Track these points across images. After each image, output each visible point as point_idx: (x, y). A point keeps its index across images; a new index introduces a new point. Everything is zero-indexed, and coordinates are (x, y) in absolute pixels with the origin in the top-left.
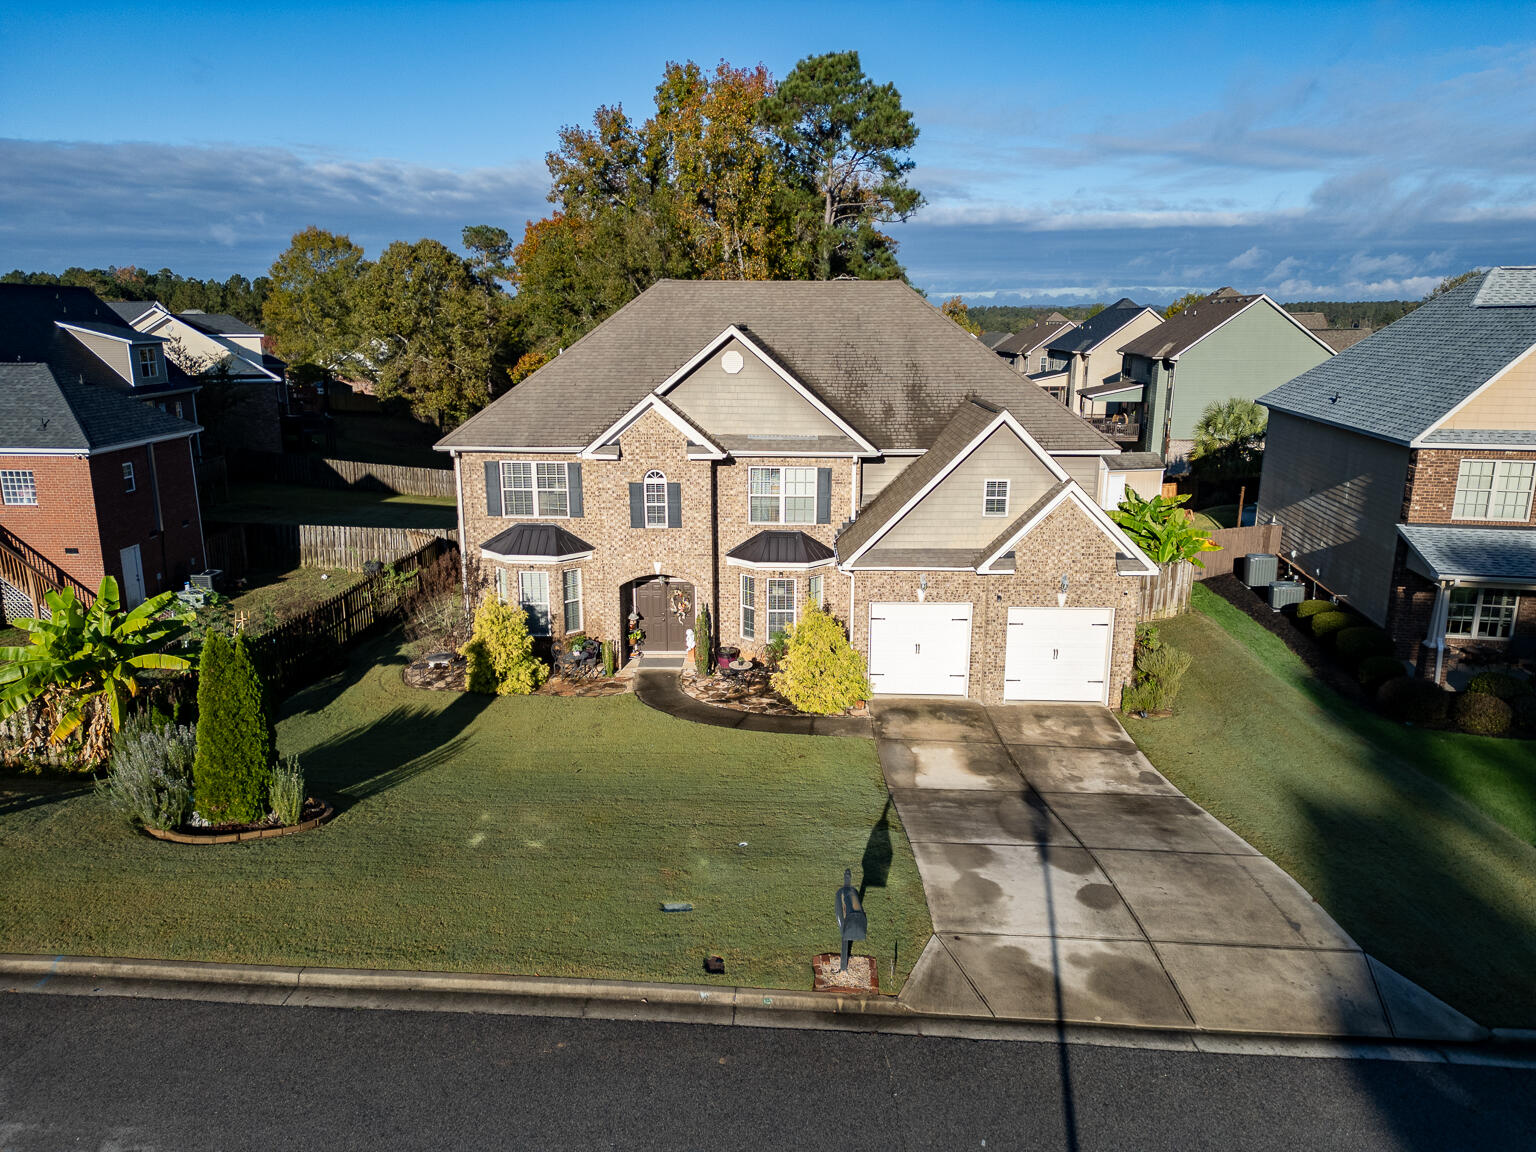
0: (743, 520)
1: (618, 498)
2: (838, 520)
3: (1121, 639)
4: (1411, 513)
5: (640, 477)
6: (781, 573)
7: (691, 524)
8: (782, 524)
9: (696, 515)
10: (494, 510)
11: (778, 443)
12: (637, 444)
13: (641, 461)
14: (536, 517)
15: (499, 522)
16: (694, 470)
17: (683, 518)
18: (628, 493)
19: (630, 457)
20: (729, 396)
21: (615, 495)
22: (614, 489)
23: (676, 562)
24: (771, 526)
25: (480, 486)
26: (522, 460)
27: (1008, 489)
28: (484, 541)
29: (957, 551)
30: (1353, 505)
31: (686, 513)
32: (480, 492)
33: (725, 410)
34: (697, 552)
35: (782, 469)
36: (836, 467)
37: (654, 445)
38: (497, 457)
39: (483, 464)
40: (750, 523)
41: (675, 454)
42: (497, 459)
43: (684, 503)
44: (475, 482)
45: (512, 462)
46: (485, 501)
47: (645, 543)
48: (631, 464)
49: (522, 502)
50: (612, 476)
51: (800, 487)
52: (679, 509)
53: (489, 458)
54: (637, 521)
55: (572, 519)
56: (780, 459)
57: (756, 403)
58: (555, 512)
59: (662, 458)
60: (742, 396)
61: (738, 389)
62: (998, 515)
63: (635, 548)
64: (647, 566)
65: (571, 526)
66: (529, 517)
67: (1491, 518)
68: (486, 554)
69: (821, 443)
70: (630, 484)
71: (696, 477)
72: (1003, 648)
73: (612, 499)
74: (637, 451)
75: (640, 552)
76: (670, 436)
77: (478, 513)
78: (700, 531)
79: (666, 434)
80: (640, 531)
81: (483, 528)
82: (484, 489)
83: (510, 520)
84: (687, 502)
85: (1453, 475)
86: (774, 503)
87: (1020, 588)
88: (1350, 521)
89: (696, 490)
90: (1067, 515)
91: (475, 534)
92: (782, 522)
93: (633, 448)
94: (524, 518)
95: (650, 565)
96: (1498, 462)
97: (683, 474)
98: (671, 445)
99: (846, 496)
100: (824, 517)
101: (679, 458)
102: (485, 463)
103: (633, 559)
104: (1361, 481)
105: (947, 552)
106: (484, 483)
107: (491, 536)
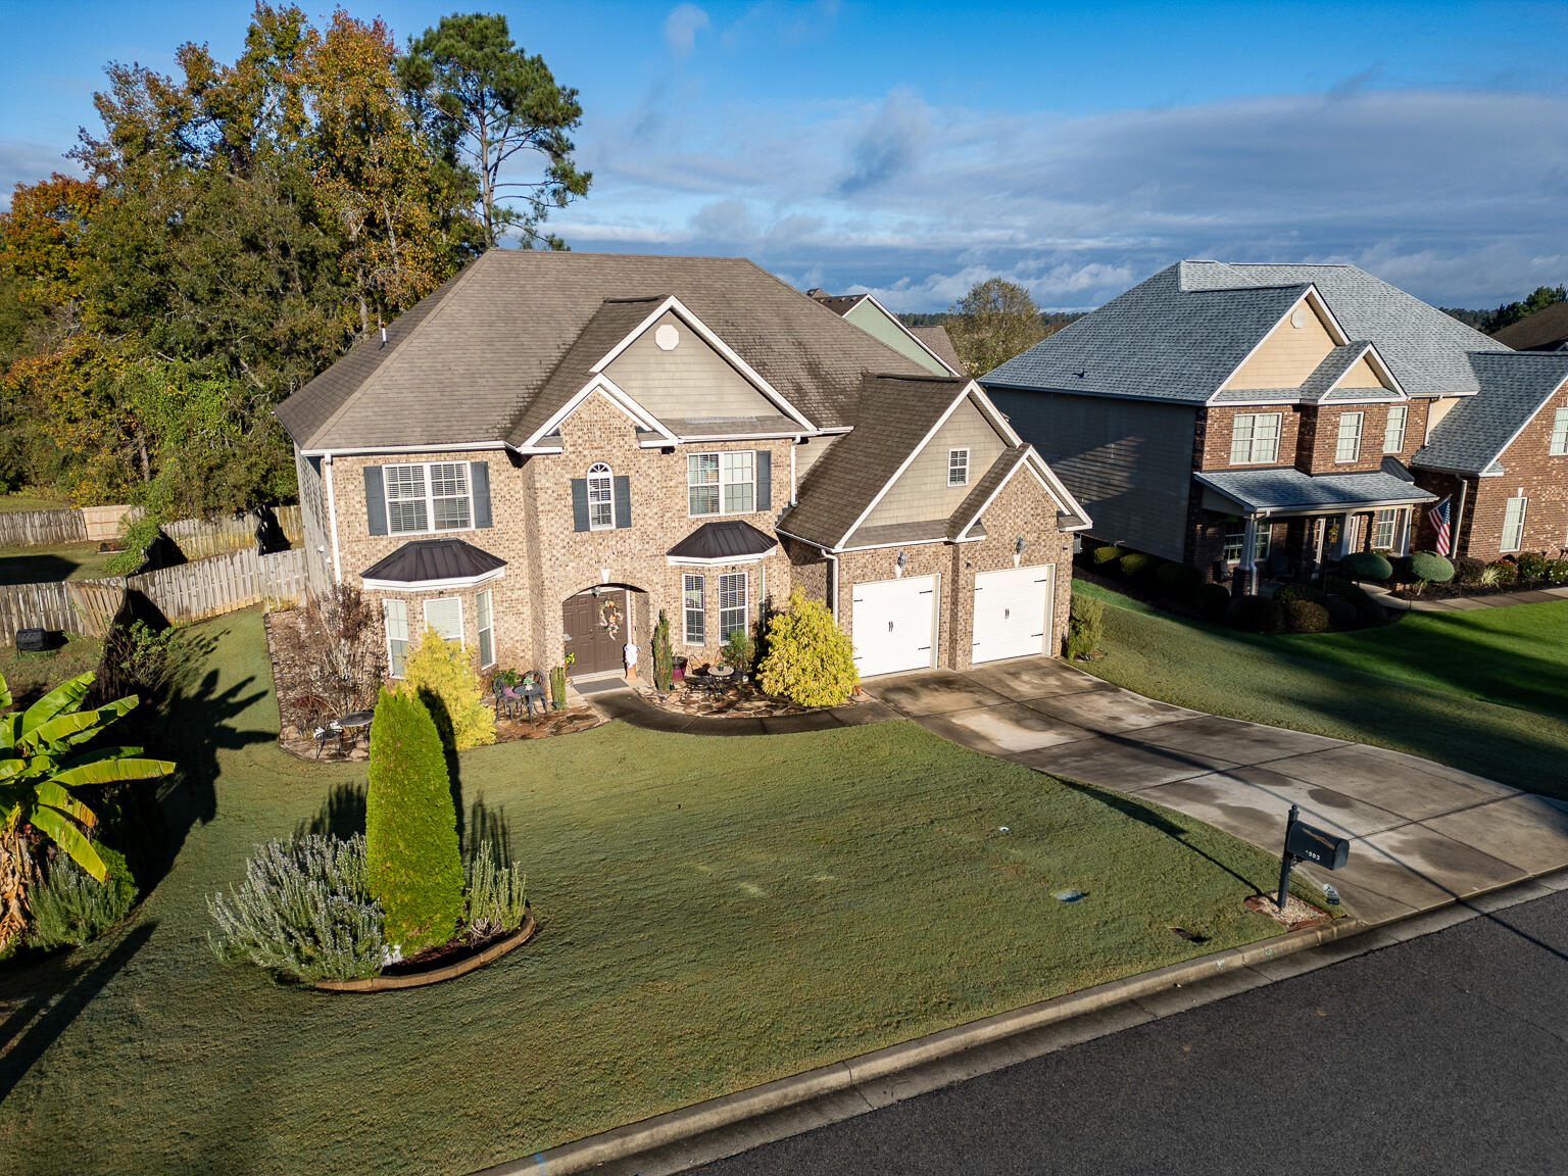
0: (684, 514)
1: (560, 498)
2: (778, 506)
3: (1060, 591)
4: (1204, 462)
5: (583, 471)
6: (733, 568)
7: (641, 522)
8: (723, 514)
9: (647, 511)
10: (376, 528)
11: (719, 426)
12: (580, 433)
13: (585, 453)
14: (432, 531)
15: (385, 543)
16: (643, 461)
17: (632, 517)
18: (570, 491)
19: (572, 449)
20: (663, 376)
21: (555, 495)
22: (555, 487)
23: (626, 566)
24: (712, 517)
25: (358, 499)
26: (413, 461)
27: (968, 458)
28: (366, 568)
29: (928, 523)
30: (1122, 463)
31: (635, 510)
32: (358, 506)
33: (660, 391)
34: (648, 554)
35: (721, 455)
36: (774, 448)
37: (599, 433)
38: (380, 461)
39: (361, 471)
40: (690, 516)
41: (622, 443)
42: (381, 462)
43: (634, 498)
44: (351, 495)
45: (398, 465)
46: (366, 517)
47: (591, 548)
48: (573, 456)
49: (411, 515)
50: (551, 473)
51: (738, 473)
52: (629, 505)
53: (370, 462)
54: (581, 524)
55: (478, 531)
56: (719, 444)
57: (692, 383)
58: (454, 524)
59: (609, 448)
60: (678, 375)
61: (673, 367)
62: (960, 484)
63: (579, 556)
64: (592, 575)
65: (477, 539)
66: (424, 533)
67: (1253, 462)
68: (369, 584)
69: (760, 423)
70: (572, 480)
71: (645, 468)
72: (971, 614)
73: (551, 500)
74: (580, 441)
75: (585, 560)
76: (617, 423)
77: (357, 533)
78: (651, 528)
79: (612, 421)
80: (585, 535)
81: (364, 552)
82: (364, 503)
83: (399, 539)
84: (636, 497)
85: (1230, 427)
86: (712, 493)
87: (984, 553)
88: (1118, 477)
89: (646, 482)
90: (1021, 479)
91: (354, 560)
92: (722, 513)
93: (575, 437)
94: (417, 535)
95: (597, 574)
96: (1257, 415)
97: (631, 466)
98: (617, 433)
99: (785, 480)
100: (764, 504)
101: (626, 447)
102: (365, 469)
103: (577, 569)
104: (1127, 442)
105: (918, 524)
106: (364, 494)
107: (374, 561)
